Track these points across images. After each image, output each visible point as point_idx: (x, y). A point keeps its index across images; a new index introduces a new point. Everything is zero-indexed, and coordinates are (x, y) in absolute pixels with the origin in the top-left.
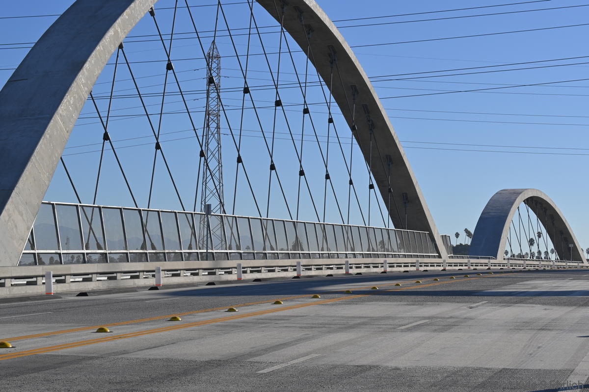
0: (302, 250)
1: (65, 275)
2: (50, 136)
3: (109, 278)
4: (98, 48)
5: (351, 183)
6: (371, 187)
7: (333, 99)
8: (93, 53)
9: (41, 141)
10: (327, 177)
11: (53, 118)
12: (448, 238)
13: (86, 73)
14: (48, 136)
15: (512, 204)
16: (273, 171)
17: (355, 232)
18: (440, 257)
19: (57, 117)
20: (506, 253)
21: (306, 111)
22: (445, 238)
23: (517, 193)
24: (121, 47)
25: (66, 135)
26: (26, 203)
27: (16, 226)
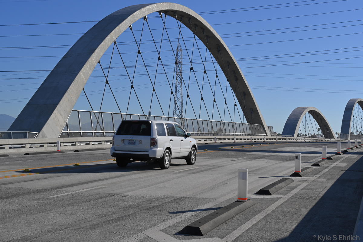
0: (201, 132)
1: (76, 142)
2: (77, 82)
3: (99, 144)
4: (102, 43)
5: (226, 103)
6: (235, 105)
7: (219, 68)
8: (100, 45)
9: (72, 84)
10: (214, 101)
11: (79, 74)
12: (271, 128)
13: (96, 54)
14: (76, 81)
15: (302, 113)
16: (188, 98)
17: (226, 125)
18: (267, 135)
19: (81, 73)
20: (298, 134)
21: (205, 72)
22: (270, 128)
23: (304, 109)
24: (115, 43)
25: (85, 81)
26: (64, 110)
27: (59, 121)
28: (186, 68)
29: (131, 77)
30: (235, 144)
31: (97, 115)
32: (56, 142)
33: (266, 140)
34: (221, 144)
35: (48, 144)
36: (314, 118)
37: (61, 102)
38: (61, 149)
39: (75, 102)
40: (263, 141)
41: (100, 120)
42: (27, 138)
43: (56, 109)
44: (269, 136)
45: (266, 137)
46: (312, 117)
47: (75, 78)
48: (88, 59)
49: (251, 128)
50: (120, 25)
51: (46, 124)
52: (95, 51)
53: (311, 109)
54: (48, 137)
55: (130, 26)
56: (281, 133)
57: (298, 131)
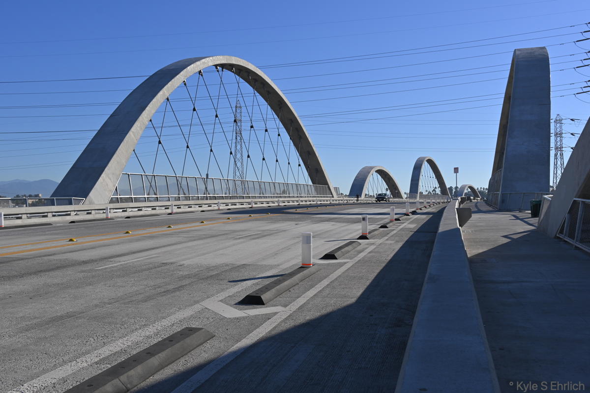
0: (263, 194)
1: (126, 208)
3: (153, 209)
4: (154, 100)
5: (289, 163)
6: (299, 165)
7: (281, 125)
8: (151, 103)
9: (122, 144)
10: (277, 161)
11: (129, 133)
12: (337, 189)
13: (147, 112)
14: (126, 141)
15: (369, 173)
16: (249, 158)
17: (290, 186)
18: (333, 197)
19: (131, 133)
20: (366, 195)
21: (266, 131)
23: (372, 168)
24: (168, 99)
25: (136, 142)
26: (113, 174)
27: (107, 185)
28: (246, 126)
29: (186, 137)
30: (299, 207)
31: (150, 178)
32: (105, 208)
33: (332, 202)
34: (285, 207)
35: (96, 211)
36: (382, 177)
37: (110, 165)
38: (110, 216)
39: (125, 164)
40: (329, 202)
41: (153, 183)
42: (72, 204)
43: (104, 172)
44: (336, 197)
45: (332, 199)
46: (379, 177)
47: (124, 138)
48: (139, 117)
49: (316, 189)
50: (173, 80)
51: (94, 188)
52: (146, 108)
53: (378, 169)
54: (96, 202)
55: (184, 81)
56: (348, 194)
57: (365, 191)
